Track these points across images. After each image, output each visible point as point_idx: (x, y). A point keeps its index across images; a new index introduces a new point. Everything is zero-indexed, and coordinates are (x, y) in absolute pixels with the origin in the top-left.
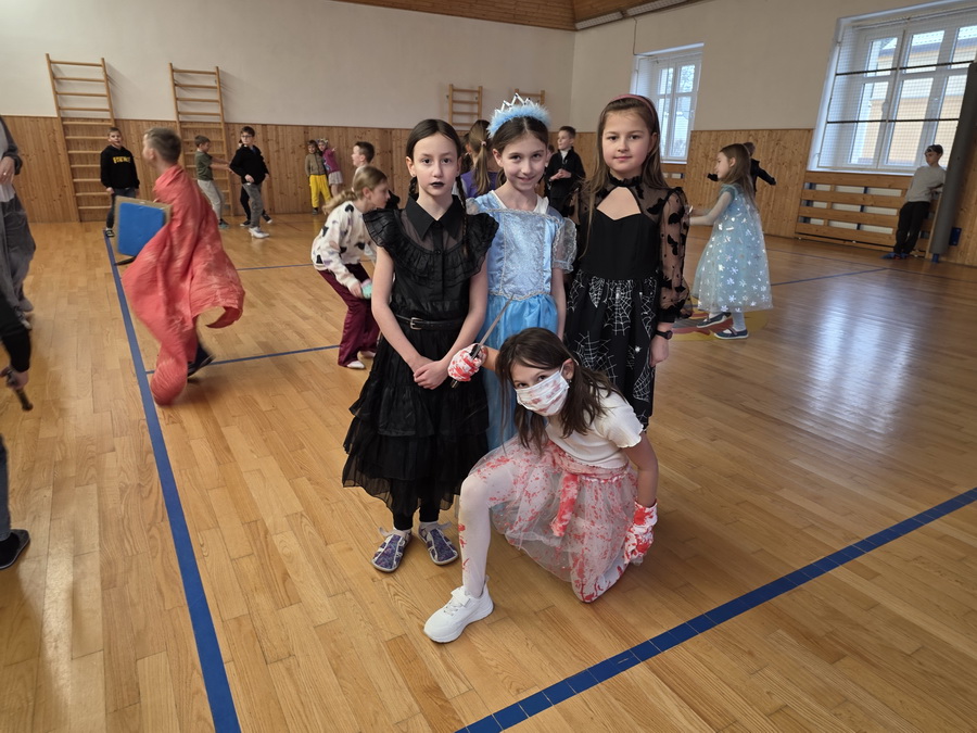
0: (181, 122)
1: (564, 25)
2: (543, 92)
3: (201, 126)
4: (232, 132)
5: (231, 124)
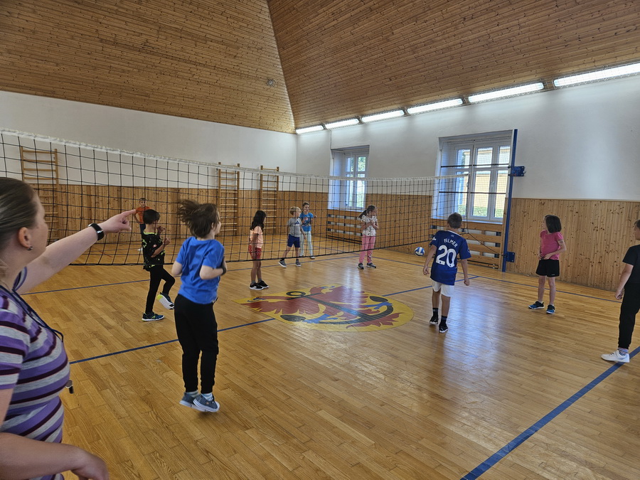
1: (290, 131)
2: (278, 168)
3: (41, 187)
4: (64, 190)
5: (64, 185)
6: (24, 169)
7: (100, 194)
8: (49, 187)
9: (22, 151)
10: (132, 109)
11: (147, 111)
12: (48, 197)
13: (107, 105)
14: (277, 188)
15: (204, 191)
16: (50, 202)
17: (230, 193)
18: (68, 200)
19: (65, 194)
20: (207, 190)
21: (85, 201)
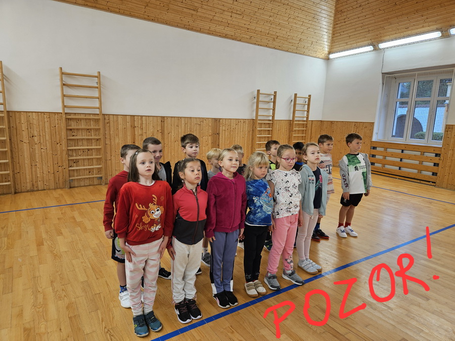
0: (66, 113)
1: (323, 56)
2: (310, 96)
3: (82, 117)
4: (107, 121)
5: (107, 115)
6: (64, 96)
7: (144, 125)
8: (92, 117)
9: (62, 73)
10: (177, 26)
11: (192, 29)
12: (91, 129)
13: (153, 20)
14: (307, 118)
15: (242, 121)
16: (93, 134)
17: (264, 123)
18: (112, 132)
19: (108, 125)
20: (244, 120)
21: (129, 133)
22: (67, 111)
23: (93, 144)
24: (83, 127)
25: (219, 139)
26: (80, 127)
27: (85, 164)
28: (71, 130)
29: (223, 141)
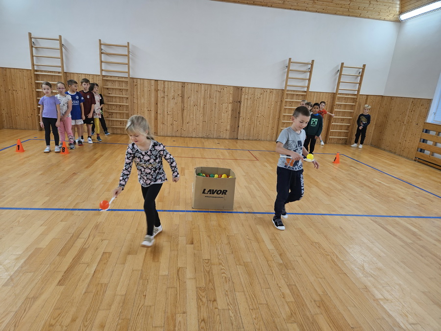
0: (103, 76)
2: (364, 66)
3: (116, 79)
4: (135, 84)
5: (135, 78)
6: (101, 62)
7: (166, 89)
8: (123, 80)
9: (101, 44)
12: (123, 89)
14: (359, 91)
15: (268, 90)
16: (124, 94)
17: (297, 95)
18: (138, 93)
19: (136, 87)
20: (272, 90)
21: (153, 95)
22: (104, 74)
23: (124, 102)
24: (117, 87)
25: (240, 107)
26: (115, 87)
27: (118, 117)
28: (108, 89)
29: (245, 109)
